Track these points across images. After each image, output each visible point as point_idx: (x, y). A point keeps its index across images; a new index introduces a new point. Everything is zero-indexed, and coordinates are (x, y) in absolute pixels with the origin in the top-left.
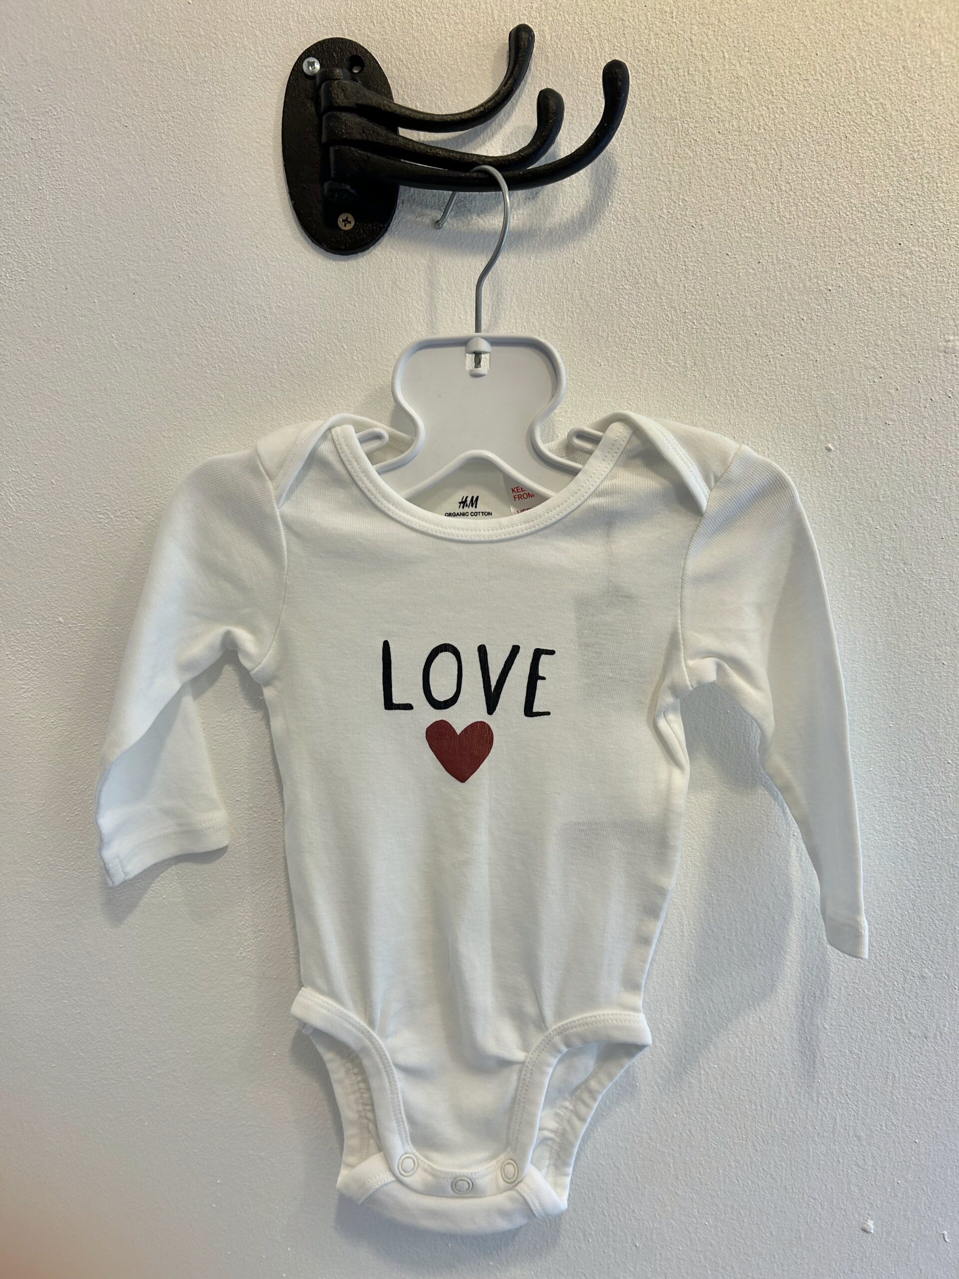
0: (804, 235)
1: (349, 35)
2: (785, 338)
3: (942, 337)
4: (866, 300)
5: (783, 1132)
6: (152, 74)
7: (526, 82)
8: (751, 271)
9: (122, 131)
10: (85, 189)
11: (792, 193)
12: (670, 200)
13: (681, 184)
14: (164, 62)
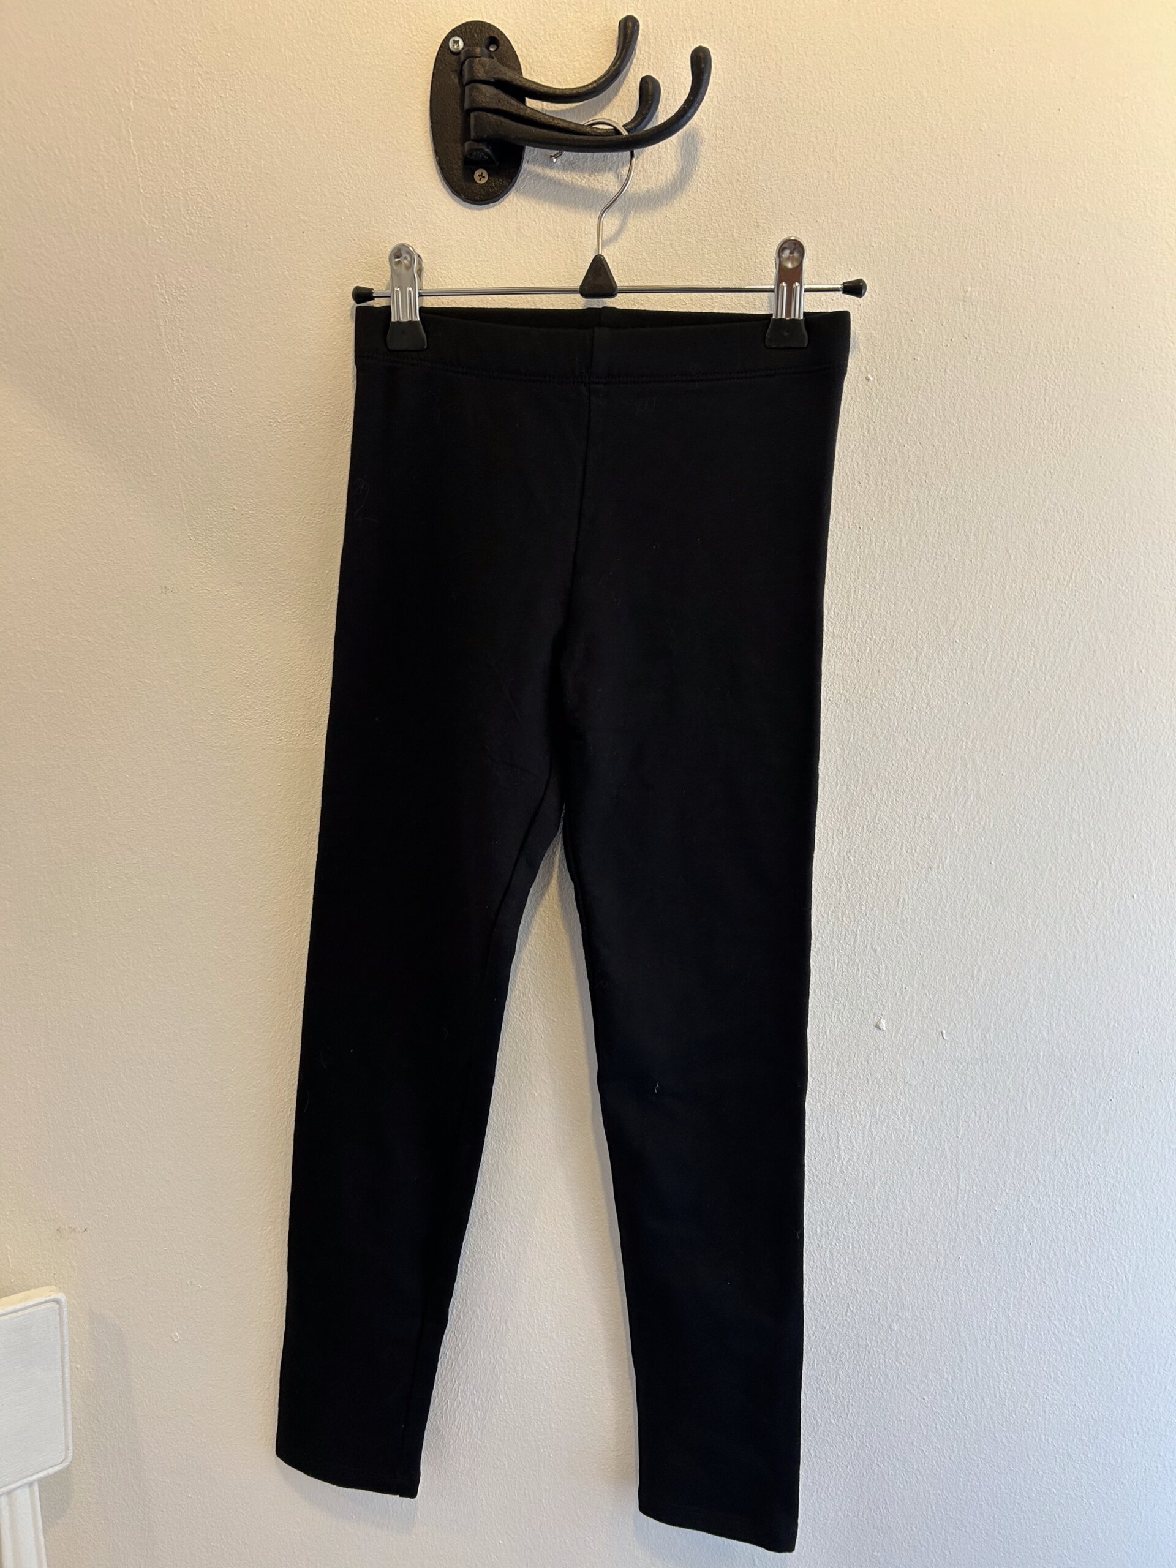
1: (487, 18)
7: (631, 64)
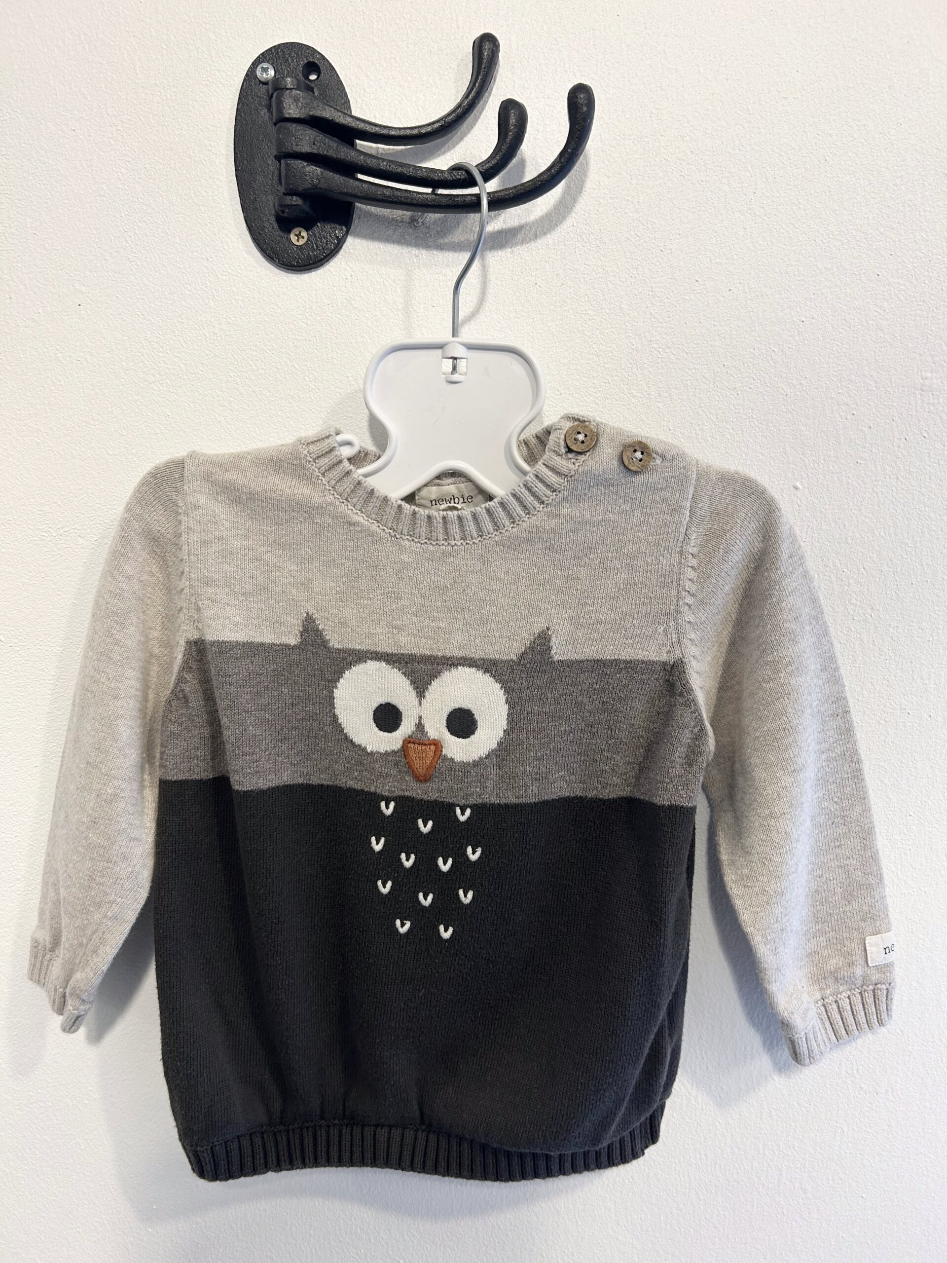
0: (778, 262)
1: (306, 39)
2: (754, 370)
3: (919, 374)
4: (841, 333)
5: (728, 1183)
6: (101, 76)
8: (721, 299)
9: (69, 135)
10: (31, 195)
11: (765, 218)
12: (638, 222)
13: (650, 206)
14: (114, 64)
